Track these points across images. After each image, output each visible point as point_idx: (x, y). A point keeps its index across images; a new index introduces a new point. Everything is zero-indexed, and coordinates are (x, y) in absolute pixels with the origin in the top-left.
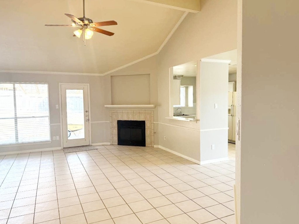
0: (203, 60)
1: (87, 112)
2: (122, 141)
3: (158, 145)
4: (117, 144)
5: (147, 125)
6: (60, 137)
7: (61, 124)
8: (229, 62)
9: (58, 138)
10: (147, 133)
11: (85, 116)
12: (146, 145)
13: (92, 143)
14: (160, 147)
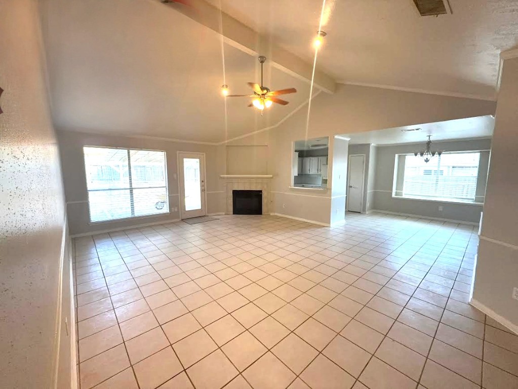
0: (336, 137)
1: (203, 181)
2: (237, 211)
3: (275, 212)
4: (232, 213)
5: (264, 195)
6: (178, 209)
7: (179, 194)
8: (348, 139)
9: (176, 210)
10: (264, 201)
11: (202, 186)
12: (263, 213)
13: (208, 213)
14: (276, 214)
